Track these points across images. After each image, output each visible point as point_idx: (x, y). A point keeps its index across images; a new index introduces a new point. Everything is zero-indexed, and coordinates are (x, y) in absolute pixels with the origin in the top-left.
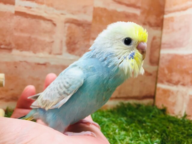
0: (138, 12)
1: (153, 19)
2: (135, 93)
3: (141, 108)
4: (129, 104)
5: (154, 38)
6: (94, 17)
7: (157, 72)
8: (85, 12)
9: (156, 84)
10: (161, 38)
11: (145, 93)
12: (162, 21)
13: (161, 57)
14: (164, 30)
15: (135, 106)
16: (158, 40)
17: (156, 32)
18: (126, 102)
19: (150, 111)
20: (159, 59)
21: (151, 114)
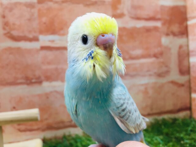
0: (158, 24)
1: (175, 28)
2: (169, 107)
3: (177, 122)
4: (164, 120)
5: (181, 47)
7: (189, 81)
9: (190, 94)
10: (188, 46)
11: (178, 106)
12: (186, 27)
13: (191, 65)
14: (190, 37)
15: (171, 121)
16: (185, 48)
17: (181, 41)
18: (160, 118)
19: (188, 125)
20: (189, 68)
21: (190, 128)
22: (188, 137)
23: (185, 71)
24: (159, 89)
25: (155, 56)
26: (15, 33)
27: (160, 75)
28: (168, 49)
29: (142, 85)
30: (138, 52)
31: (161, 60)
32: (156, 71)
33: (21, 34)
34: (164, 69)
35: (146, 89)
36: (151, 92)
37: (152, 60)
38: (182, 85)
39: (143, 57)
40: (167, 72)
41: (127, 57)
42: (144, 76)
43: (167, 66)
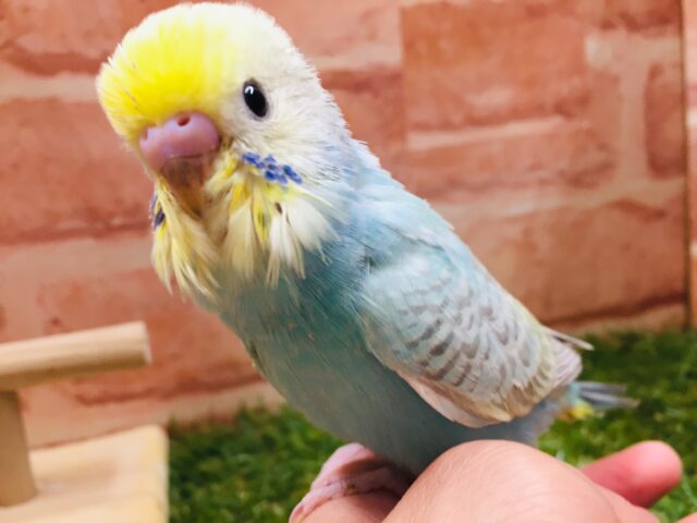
2: (610, 294)
3: (640, 346)
5: (655, 72)
6: (409, 46)
7: (685, 199)
8: (372, 37)
9: (687, 244)
10: (681, 66)
11: (646, 287)
13: (693, 138)
14: (691, 33)
15: (616, 344)
16: (670, 76)
17: (656, 48)
19: (676, 355)
20: (684, 148)
21: (685, 367)
22: (678, 398)
23: (666, 161)
24: (572, 231)
25: (561, 109)
26: (33, 44)
27: (578, 181)
28: (609, 80)
29: (514, 220)
30: (499, 97)
31: (584, 124)
32: (563, 164)
33: (57, 48)
34: (594, 157)
35: (527, 232)
36: (544, 243)
37: (553, 123)
38: (659, 214)
39: (516, 114)
40: (606, 169)
41: (457, 118)
42: (520, 186)
43: (603, 147)
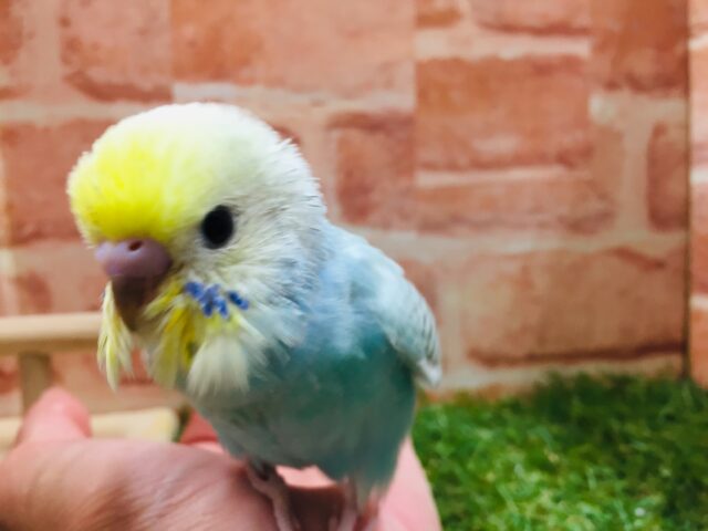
0: (581, 48)
1: (643, 63)
2: (605, 336)
4: (583, 380)
5: (659, 130)
6: (422, 95)
7: (686, 252)
8: (389, 85)
9: (687, 296)
10: (686, 127)
11: (642, 334)
12: (684, 62)
13: (696, 194)
14: (697, 96)
15: (608, 385)
16: (674, 135)
17: (663, 108)
18: (571, 371)
19: (664, 400)
20: (687, 203)
23: (671, 213)
24: (570, 273)
25: (564, 159)
26: (98, 75)
27: (577, 226)
28: (611, 135)
29: (513, 257)
30: (504, 144)
31: (584, 174)
32: (564, 210)
33: (117, 79)
34: (594, 206)
35: (525, 270)
36: (541, 283)
37: (554, 172)
38: (658, 265)
39: (520, 160)
40: (605, 218)
41: (463, 160)
42: (520, 226)
43: (603, 196)
